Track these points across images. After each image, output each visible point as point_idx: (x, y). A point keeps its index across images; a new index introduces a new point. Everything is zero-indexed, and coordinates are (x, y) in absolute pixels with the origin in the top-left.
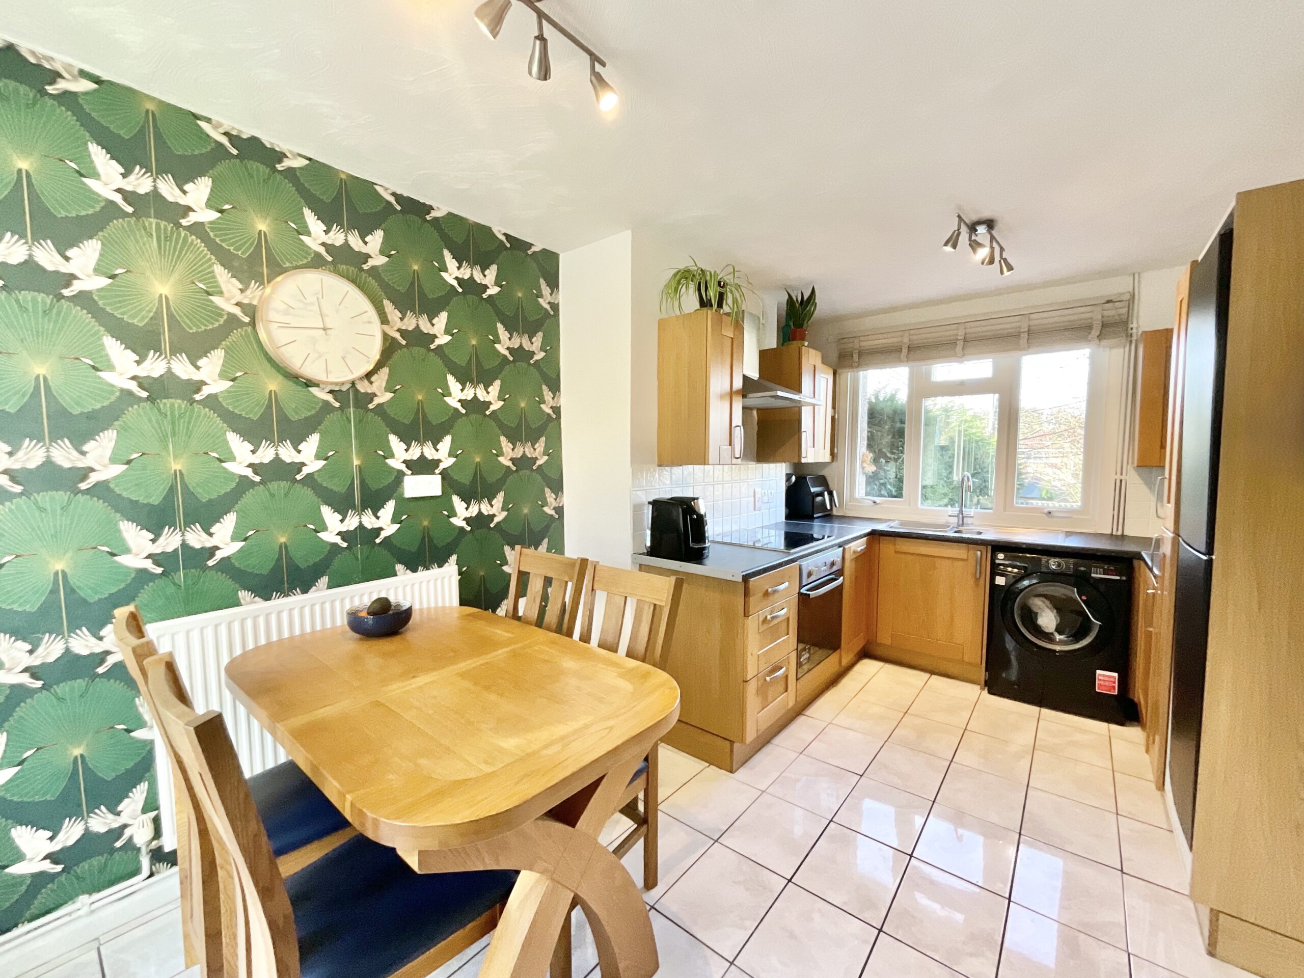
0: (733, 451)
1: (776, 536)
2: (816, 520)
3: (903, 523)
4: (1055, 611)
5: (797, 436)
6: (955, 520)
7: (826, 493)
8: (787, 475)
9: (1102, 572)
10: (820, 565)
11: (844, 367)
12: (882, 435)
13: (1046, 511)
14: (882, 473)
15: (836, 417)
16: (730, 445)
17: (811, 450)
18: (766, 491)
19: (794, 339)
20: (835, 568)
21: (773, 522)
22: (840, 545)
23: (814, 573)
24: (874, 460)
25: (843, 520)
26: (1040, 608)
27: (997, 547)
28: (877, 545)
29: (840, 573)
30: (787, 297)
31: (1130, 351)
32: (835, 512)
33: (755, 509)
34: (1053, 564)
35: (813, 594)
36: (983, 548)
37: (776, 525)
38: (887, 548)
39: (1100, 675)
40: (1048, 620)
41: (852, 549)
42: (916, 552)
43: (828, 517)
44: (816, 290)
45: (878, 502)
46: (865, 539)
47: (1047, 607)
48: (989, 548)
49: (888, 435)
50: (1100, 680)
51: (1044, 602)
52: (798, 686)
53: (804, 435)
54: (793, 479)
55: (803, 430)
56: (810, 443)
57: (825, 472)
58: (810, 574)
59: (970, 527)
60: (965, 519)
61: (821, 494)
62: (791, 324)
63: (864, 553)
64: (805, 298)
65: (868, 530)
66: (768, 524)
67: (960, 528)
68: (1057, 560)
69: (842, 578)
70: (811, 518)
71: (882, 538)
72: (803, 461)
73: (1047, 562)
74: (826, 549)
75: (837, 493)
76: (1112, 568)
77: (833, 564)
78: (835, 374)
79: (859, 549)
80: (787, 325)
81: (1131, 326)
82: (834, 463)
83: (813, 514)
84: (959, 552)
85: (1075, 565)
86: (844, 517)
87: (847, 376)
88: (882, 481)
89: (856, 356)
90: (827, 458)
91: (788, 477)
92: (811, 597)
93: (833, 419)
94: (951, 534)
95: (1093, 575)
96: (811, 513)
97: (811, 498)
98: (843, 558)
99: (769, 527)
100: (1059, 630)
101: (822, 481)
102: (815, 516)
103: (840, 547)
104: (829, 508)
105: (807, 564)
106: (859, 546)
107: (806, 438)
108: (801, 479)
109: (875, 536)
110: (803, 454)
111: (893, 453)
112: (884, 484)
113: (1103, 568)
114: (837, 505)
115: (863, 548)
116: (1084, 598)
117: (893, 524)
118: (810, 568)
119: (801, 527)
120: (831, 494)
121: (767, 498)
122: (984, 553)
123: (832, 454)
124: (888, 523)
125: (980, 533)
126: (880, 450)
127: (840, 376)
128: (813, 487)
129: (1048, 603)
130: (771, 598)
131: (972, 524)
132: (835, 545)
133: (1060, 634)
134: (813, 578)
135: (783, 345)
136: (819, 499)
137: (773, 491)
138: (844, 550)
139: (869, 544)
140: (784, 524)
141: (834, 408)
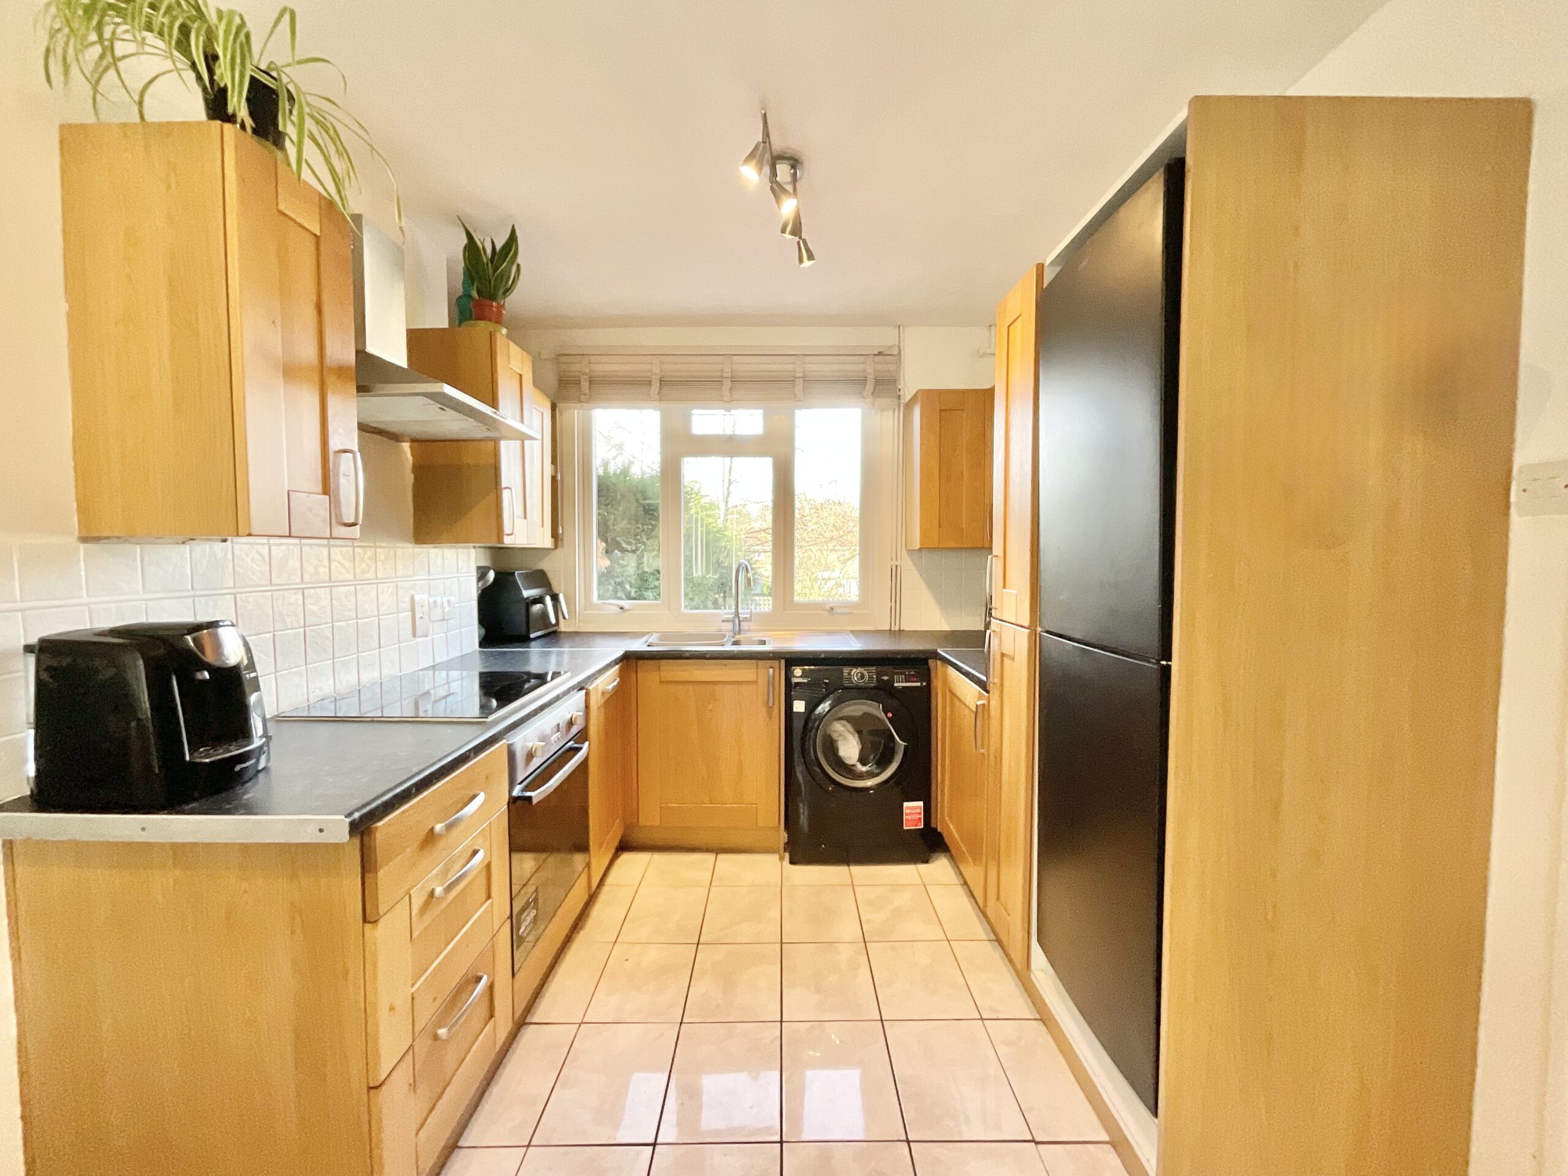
0: (335, 505)
1: (462, 678)
2: (533, 643)
3: (664, 637)
4: (857, 735)
5: (492, 496)
6: (729, 626)
7: (548, 599)
8: (479, 568)
9: (904, 680)
10: (549, 732)
11: (566, 399)
12: (615, 519)
13: (828, 607)
14: (618, 570)
15: (559, 478)
16: (326, 491)
17: (520, 523)
18: (439, 599)
19: (481, 317)
20: (575, 730)
21: (455, 654)
22: (580, 687)
23: (539, 753)
24: (607, 552)
25: (578, 639)
26: (841, 735)
27: (792, 660)
28: (633, 675)
29: (583, 736)
30: (465, 241)
31: (899, 418)
32: (563, 627)
33: (414, 635)
34: (855, 675)
35: (536, 795)
36: (776, 663)
37: (462, 661)
38: (649, 677)
39: (908, 808)
40: (850, 749)
41: (600, 688)
42: (690, 679)
43: (552, 636)
44: (518, 233)
45: (626, 607)
46: (617, 667)
47: (849, 731)
48: (783, 662)
49: (623, 519)
50: (907, 814)
51: (844, 726)
52: (517, 985)
53: (506, 494)
54: (491, 576)
55: (504, 485)
56: (519, 511)
57: (545, 565)
58: (530, 756)
59: (749, 634)
60: (742, 623)
61: (540, 600)
62: (475, 294)
63: (617, 691)
64: (498, 247)
65: (619, 653)
66: (445, 659)
67: (738, 637)
68: (860, 669)
69: (587, 743)
70: (524, 639)
71: (640, 662)
72: (508, 541)
73: (849, 674)
74: (557, 698)
75: (565, 596)
76: (912, 673)
77: (571, 723)
78: (554, 408)
79: (610, 687)
80: (467, 296)
81: (900, 387)
82: (558, 551)
83: (528, 632)
84: (744, 672)
85: (879, 674)
86: (577, 634)
87: (573, 414)
88: (618, 580)
89: (585, 385)
90: (547, 542)
91: (482, 573)
92: (535, 801)
93: (554, 479)
94: (729, 648)
95: (896, 685)
96: (524, 632)
97: (523, 606)
98: (587, 707)
99: (448, 666)
100: (863, 760)
101: (540, 578)
102: (532, 636)
103: (582, 689)
104: (553, 621)
105: (524, 739)
106: (608, 682)
107: (510, 501)
108: (504, 579)
109: (629, 660)
110: (507, 529)
111: (630, 543)
112: (621, 584)
113: (904, 674)
114: (567, 616)
115: (615, 683)
116: (890, 715)
117: (653, 639)
118: (530, 745)
119: (508, 660)
120: (555, 598)
121: (439, 610)
122: (777, 671)
123: (555, 535)
124: (644, 639)
125: (763, 643)
126: (614, 540)
127: (561, 414)
128: (526, 589)
129: (849, 726)
130: (441, 844)
131: (749, 630)
132: (572, 688)
133: (864, 764)
134: (536, 762)
135: (460, 322)
136: (537, 608)
137: (452, 599)
138: (587, 694)
139: (622, 674)
140: (477, 656)
141: (554, 461)
